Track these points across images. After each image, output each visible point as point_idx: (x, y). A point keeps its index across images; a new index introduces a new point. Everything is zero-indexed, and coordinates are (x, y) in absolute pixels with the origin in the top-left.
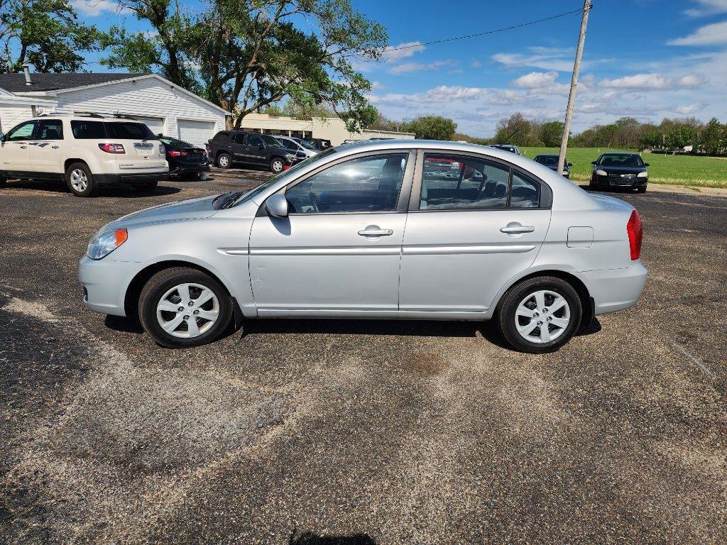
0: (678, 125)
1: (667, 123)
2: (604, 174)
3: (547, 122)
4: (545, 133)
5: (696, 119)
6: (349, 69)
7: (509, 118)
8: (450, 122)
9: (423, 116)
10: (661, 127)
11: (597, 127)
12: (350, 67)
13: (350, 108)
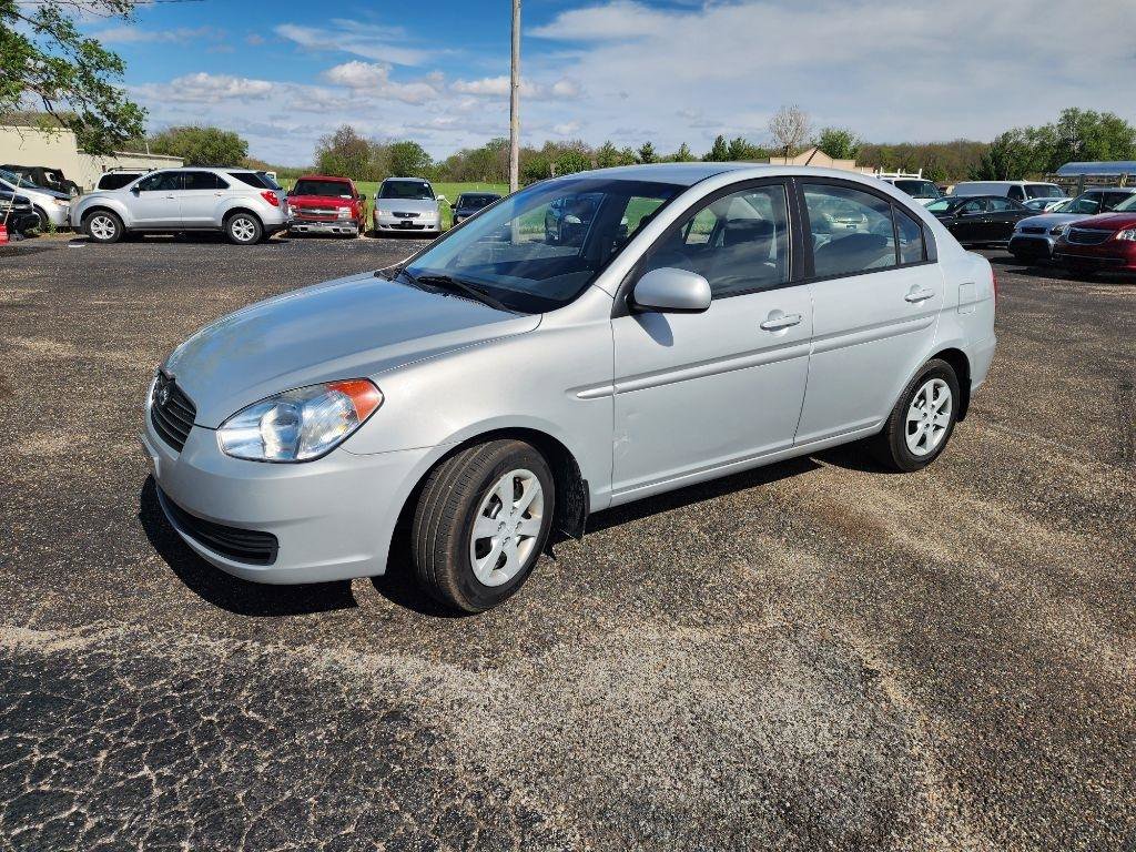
0: (564, 152)
1: (550, 147)
2: (578, 221)
3: (392, 143)
4: (395, 160)
5: (583, 143)
6: (66, 30)
7: (334, 134)
8: (234, 138)
9: (178, 126)
10: (543, 152)
11: (465, 151)
12: (70, 26)
13: (85, 107)
